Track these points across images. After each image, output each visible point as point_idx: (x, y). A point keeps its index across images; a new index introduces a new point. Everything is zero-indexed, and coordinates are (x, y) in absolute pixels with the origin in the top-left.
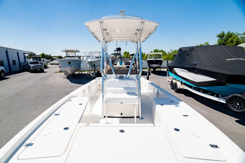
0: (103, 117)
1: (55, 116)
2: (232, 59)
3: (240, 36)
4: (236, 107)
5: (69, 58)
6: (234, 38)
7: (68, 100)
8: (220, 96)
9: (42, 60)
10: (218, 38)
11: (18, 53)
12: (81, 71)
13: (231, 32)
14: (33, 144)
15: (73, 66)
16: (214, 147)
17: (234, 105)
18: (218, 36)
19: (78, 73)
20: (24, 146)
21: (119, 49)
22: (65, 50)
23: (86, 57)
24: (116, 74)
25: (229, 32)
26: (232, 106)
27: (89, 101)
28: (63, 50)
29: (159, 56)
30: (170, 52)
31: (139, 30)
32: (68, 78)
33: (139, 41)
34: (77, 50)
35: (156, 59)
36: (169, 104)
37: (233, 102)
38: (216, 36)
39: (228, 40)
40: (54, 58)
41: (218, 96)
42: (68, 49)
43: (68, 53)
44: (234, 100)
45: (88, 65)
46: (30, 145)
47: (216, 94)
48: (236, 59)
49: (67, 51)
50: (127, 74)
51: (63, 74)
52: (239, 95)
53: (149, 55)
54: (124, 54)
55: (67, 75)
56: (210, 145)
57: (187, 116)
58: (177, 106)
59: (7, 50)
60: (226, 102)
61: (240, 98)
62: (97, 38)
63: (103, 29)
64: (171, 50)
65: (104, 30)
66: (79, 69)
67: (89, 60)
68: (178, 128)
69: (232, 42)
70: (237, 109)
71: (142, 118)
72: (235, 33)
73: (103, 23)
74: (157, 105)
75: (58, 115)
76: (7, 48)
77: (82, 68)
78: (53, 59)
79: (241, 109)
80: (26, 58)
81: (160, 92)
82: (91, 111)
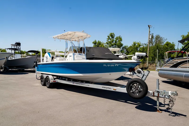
10: (93, 44)
18: (93, 43)
25: (99, 41)
38: (92, 43)
48: (108, 53)
50: (82, 53)
72: (101, 42)
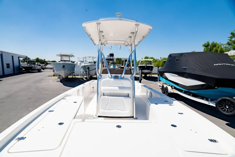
0: (97, 117)
1: (49, 112)
2: (219, 64)
3: (223, 46)
4: (225, 110)
5: (64, 62)
6: (218, 47)
7: (63, 99)
8: (209, 99)
9: (37, 64)
11: (12, 57)
12: (74, 75)
13: (215, 42)
14: (25, 138)
15: (67, 69)
16: (213, 142)
17: (223, 108)
18: (204, 46)
19: (72, 77)
20: (16, 140)
21: (112, 55)
22: (60, 55)
23: (80, 62)
24: (111, 74)
25: (213, 42)
26: (222, 108)
27: (83, 100)
28: (58, 55)
29: (150, 62)
30: (160, 60)
31: (133, 33)
32: (61, 81)
33: (133, 43)
34: (71, 54)
35: (147, 65)
36: (163, 103)
37: (222, 105)
38: (202, 46)
39: (213, 50)
40: (48, 62)
41: (207, 100)
42: (63, 53)
43: (63, 57)
44: (223, 103)
45: (82, 69)
46: (22, 138)
47: (205, 98)
48: (222, 64)
49: (62, 56)
50: (122, 74)
51: (56, 77)
52: (228, 98)
53: (140, 62)
54: (116, 61)
55: (61, 79)
56: (209, 140)
57: (182, 114)
58: (171, 105)
59: (2, 53)
60: (216, 105)
61: (229, 101)
62: (93, 41)
63: (100, 30)
64: (161, 58)
65: (100, 32)
66: (72, 73)
67: (83, 64)
68: (175, 125)
69: (217, 51)
70: (227, 112)
71: (136, 118)
73: (100, 25)
74: (151, 104)
75: (52, 111)
76: (2, 52)
77: (75, 72)
78: (47, 64)
79: (231, 112)
80: (21, 62)
81: (153, 93)
82: (85, 111)
